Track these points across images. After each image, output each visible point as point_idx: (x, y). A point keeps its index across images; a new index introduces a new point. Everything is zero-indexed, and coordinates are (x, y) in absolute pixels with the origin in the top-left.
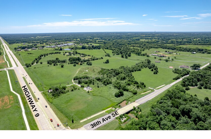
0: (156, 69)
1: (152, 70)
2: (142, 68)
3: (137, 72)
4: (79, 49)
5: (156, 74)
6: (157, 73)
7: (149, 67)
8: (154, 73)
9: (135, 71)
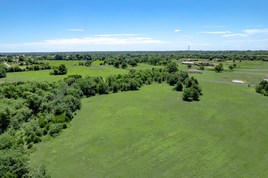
0: (193, 82)
1: (179, 89)
2: (147, 82)
3: (120, 93)
4: (50, 60)
5: (194, 102)
6: (196, 98)
7: (168, 79)
8: (186, 99)
9: (115, 90)
